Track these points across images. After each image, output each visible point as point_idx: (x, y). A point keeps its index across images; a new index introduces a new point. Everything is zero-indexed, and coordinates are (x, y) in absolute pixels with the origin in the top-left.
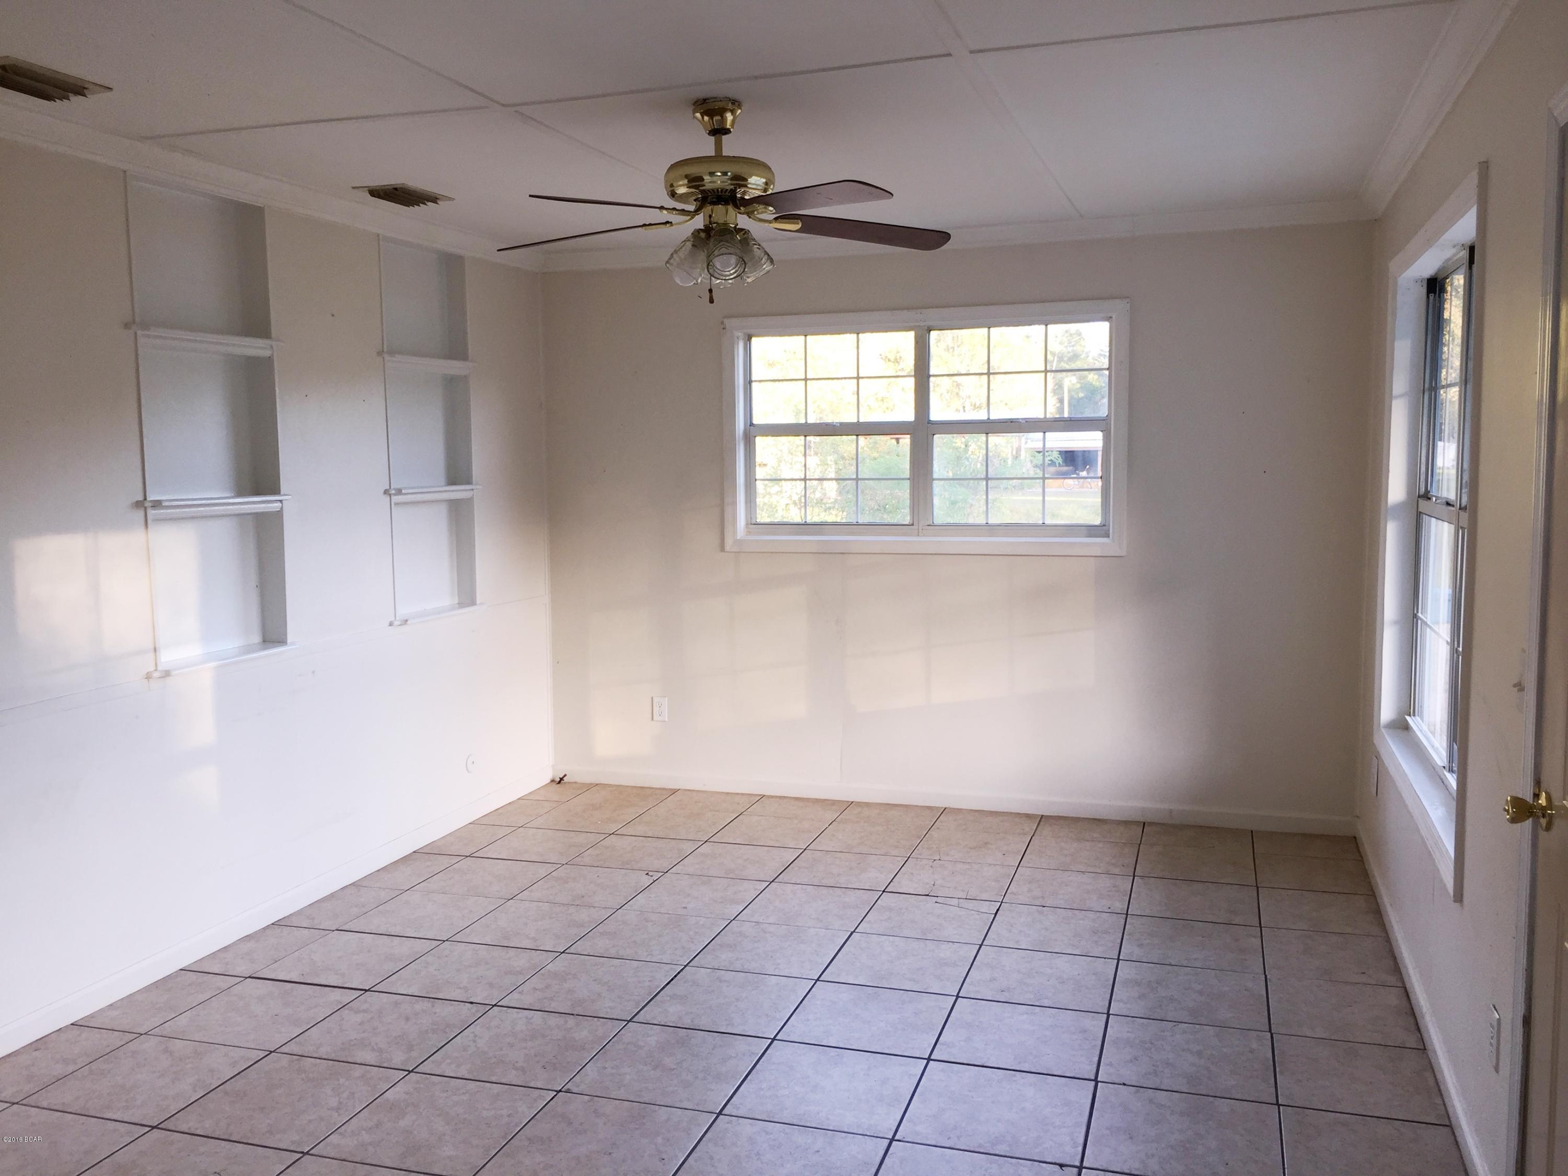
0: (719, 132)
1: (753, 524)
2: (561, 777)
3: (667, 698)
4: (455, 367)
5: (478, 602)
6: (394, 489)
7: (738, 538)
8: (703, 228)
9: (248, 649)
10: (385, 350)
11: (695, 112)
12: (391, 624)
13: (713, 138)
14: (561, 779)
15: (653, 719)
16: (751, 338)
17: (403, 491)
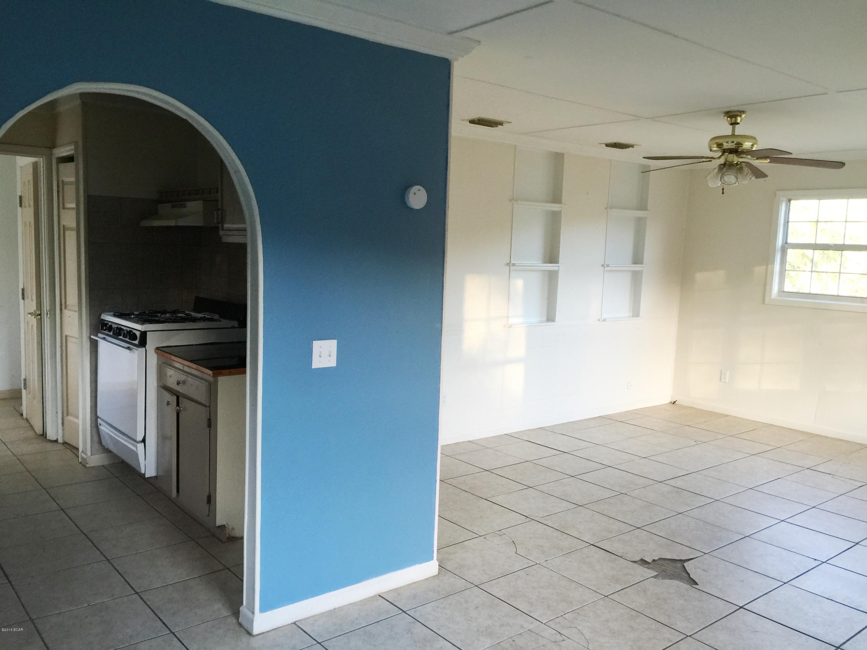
0: (734, 124)
1: (781, 292)
2: (674, 401)
3: (728, 372)
4: (640, 214)
5: (640, 316)
6: (606, 265)
7: (773, 297)
8: (723, 163)
9: (541, 322)
10: (609, 207)
11: (724, 117)
12: (599, 320)
13: (731, 126)
14: (674, 402)
15: (720, 380)
16: (791, 201)
17: (610, 266)
